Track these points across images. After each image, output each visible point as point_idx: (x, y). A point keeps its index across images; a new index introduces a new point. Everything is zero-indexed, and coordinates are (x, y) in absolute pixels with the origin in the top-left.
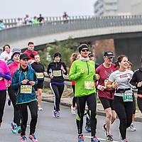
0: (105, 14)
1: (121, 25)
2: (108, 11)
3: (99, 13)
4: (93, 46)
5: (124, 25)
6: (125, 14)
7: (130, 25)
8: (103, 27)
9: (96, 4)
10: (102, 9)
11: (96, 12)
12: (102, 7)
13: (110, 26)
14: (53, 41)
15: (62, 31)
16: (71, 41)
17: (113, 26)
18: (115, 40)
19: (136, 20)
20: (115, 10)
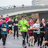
0: (36, 5)
1: (41, 8)
2: (36, 4)
3: (33, 4)
4: (32, 16)
5: (42, 8)
6: (42, 5)
7: (44, 8)
8: (35, 9)
9: (33, 1)
10: (34, 3)
11: (32, 4)
12: (34, 2)
13: (37, 9)
14: (18, 14)
15: (21, 11)
16: (24, 14)
17: (38, 9)
18: (39, 14)
19: (46, 7)
20: (39, 4)
